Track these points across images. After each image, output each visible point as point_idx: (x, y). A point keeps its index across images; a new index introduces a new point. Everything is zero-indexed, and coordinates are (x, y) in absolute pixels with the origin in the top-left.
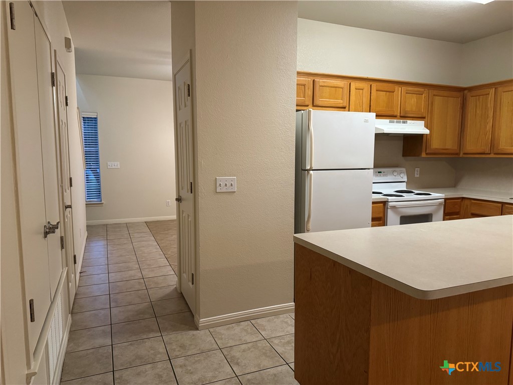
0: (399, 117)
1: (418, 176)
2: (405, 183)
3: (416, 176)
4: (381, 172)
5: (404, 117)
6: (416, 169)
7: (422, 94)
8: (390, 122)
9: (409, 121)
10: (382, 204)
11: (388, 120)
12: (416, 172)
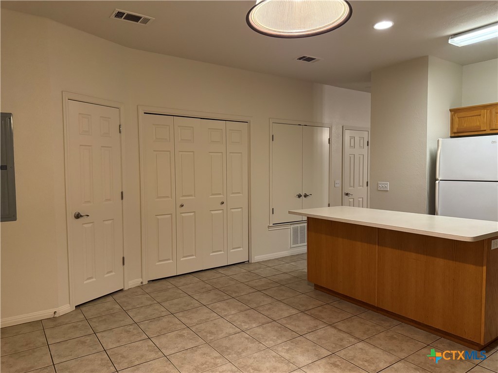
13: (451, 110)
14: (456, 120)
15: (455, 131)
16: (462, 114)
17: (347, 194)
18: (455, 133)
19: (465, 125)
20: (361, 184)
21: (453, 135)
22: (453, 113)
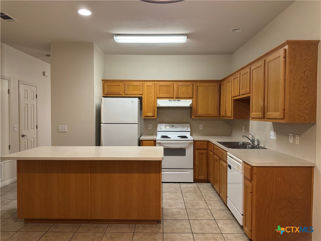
0: (175, 98)
1: (202, 129)
2: (190, 132)
3: (200, 128)
4: (173, 126)
5: (178, 98)
6: (200, 125)
7: (189, 86)
8: (169, 101)
9: (181, 100)
10: (153, 141)
11: (168, 100)
12: (200, 127)
13: (103, 80)
14: (106, 87)
15: (106, 93)
16: (109, 84)
17: (23, 136)
18: (105, 94)
19: (111, 90)
20: (33, 127)
21: (104, 96)
22: (104, 82)
